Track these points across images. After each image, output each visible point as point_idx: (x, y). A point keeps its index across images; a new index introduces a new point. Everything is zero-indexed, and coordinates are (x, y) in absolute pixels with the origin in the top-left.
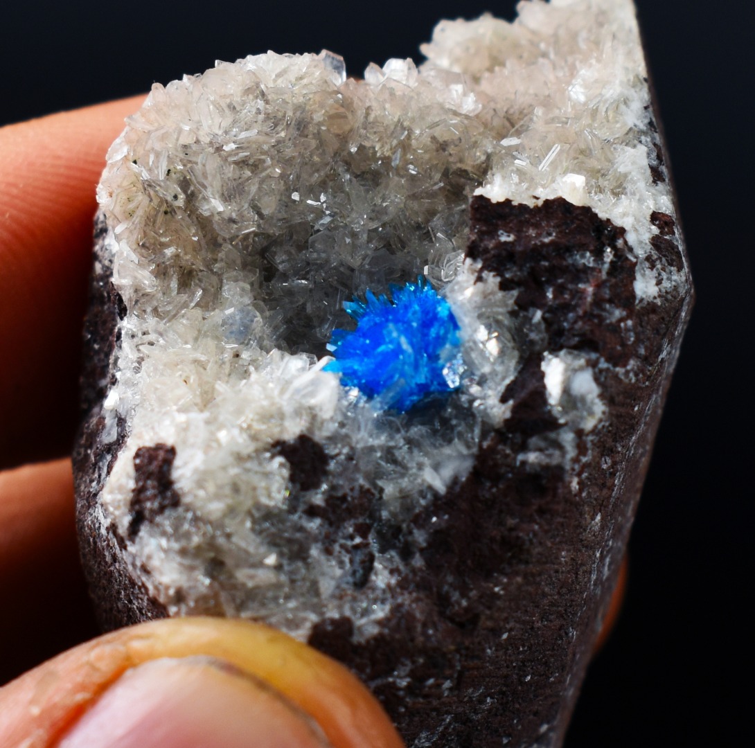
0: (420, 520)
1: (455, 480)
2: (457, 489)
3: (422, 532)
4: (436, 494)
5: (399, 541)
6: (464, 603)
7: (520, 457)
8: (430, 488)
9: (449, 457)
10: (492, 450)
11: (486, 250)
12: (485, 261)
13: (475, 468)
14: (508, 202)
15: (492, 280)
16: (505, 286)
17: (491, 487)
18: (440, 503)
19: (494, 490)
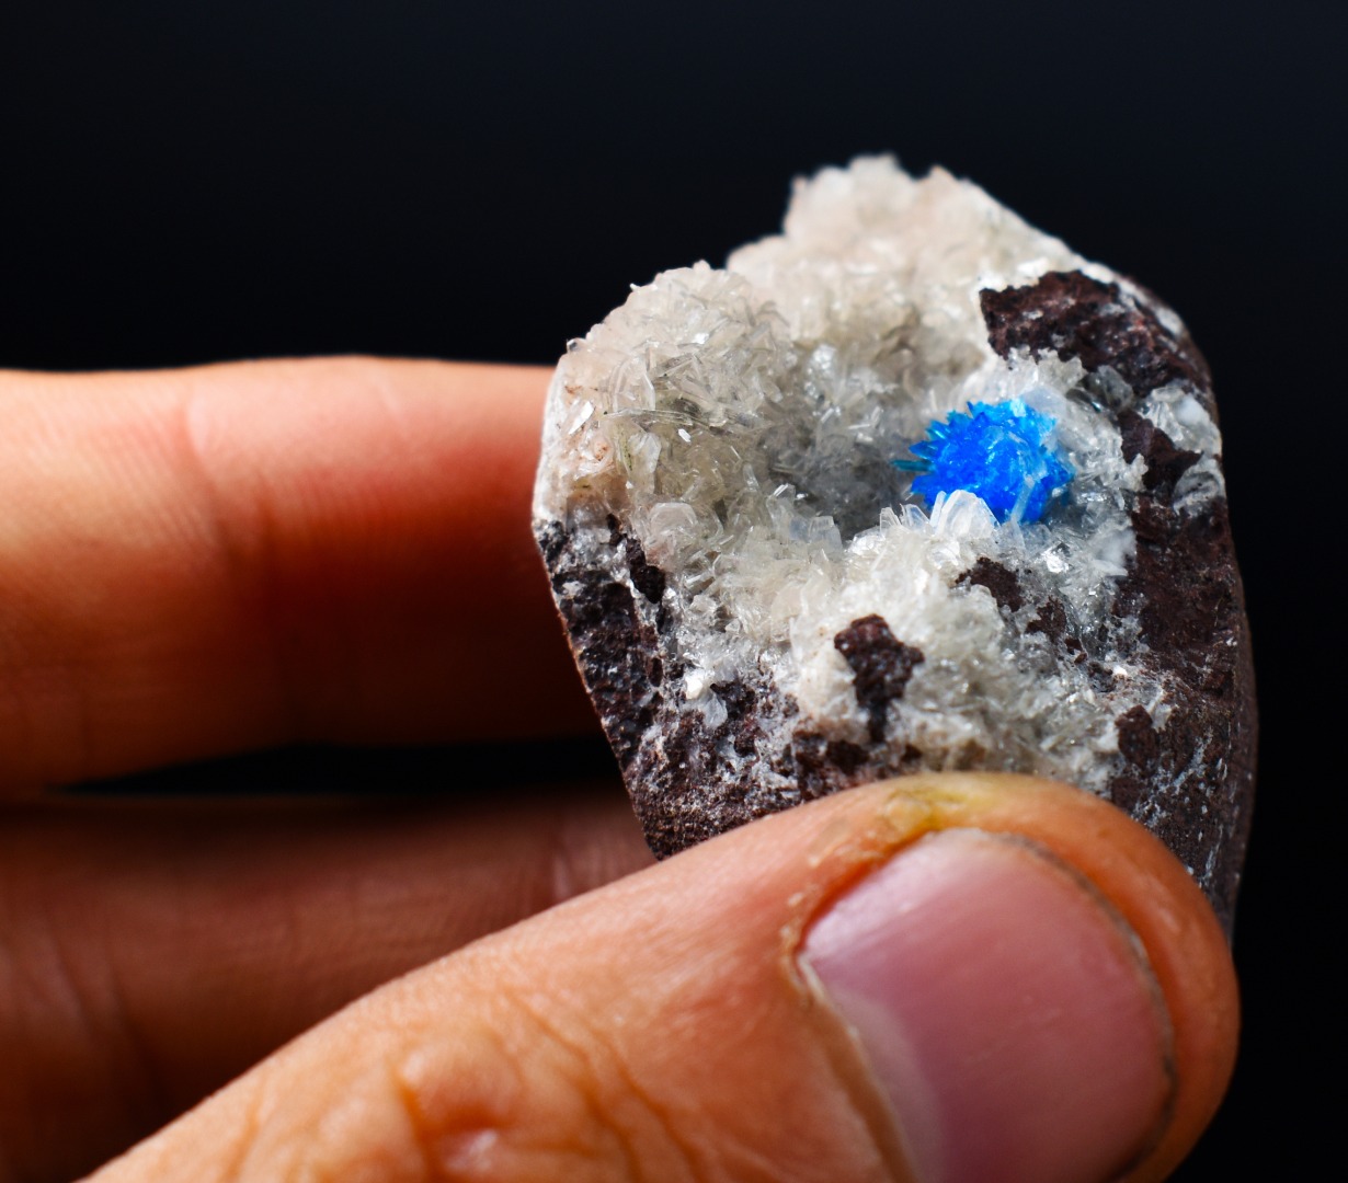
0: (1120, 610)
1: (1128, 559)
2: (1135, 565)
3: (1130, 617)
4: (1118, 581)
5: (1111, 639)
6: (1207, 670)
7: (1177, 507)
8: (1109, 577)
9: (1107, 540)
10: (1147, 511)
11: (1025, 333)
12: (1030, 343)
13: (1138, 538)
14: (1010, 290)
15: (1049, 355)
16: (1064, 356)
17: (1164, 550)
18: (1126, 586)
19: (1169, 551)
